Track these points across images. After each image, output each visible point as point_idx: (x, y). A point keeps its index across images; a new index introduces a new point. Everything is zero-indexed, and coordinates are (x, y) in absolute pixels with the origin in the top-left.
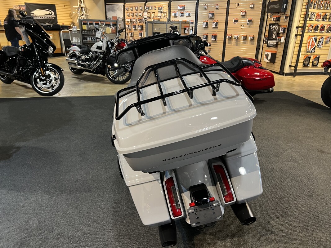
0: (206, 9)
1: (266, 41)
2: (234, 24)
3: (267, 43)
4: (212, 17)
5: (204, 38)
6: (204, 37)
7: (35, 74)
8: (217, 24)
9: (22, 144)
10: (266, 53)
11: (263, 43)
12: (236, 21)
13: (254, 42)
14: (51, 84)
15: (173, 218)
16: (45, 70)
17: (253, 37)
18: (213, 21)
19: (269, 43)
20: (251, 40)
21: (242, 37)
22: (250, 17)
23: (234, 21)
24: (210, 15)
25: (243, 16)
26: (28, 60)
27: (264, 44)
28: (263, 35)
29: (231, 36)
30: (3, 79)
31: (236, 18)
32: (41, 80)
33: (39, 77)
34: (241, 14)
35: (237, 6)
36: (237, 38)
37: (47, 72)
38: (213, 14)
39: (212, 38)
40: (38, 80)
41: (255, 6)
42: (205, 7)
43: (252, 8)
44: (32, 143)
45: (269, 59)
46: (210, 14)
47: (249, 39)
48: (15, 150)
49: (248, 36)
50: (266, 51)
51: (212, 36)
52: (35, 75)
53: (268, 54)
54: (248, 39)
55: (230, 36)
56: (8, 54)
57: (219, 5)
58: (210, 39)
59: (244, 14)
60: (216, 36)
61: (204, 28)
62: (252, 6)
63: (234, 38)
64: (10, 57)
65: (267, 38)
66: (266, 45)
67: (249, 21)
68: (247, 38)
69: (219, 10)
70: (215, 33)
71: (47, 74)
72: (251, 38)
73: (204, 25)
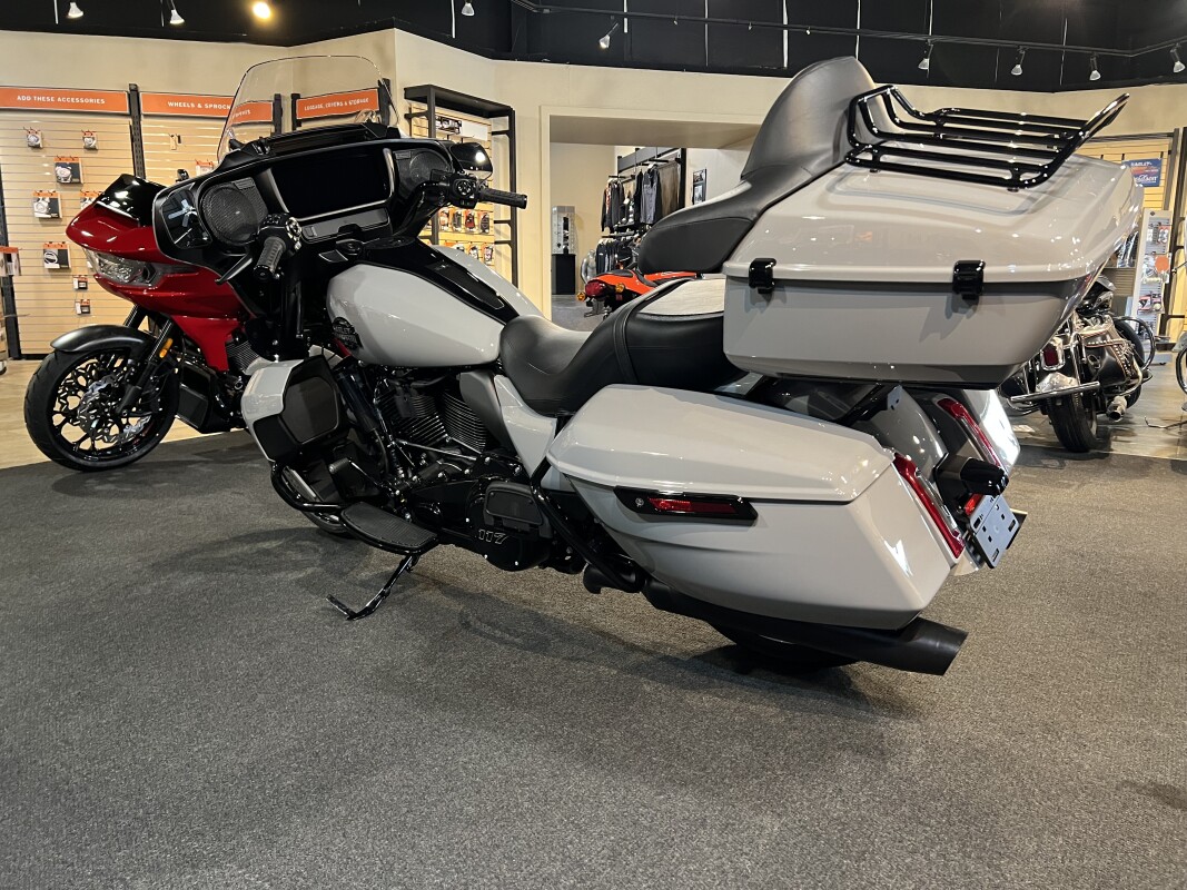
0: (37, 146)
18: (80, 195)
35: (173, 145)
42: (32, 139)
46: (64, 166)
57: (94, 135)
61: (41, 219)
69: (98, 154)
73: (41, 209)
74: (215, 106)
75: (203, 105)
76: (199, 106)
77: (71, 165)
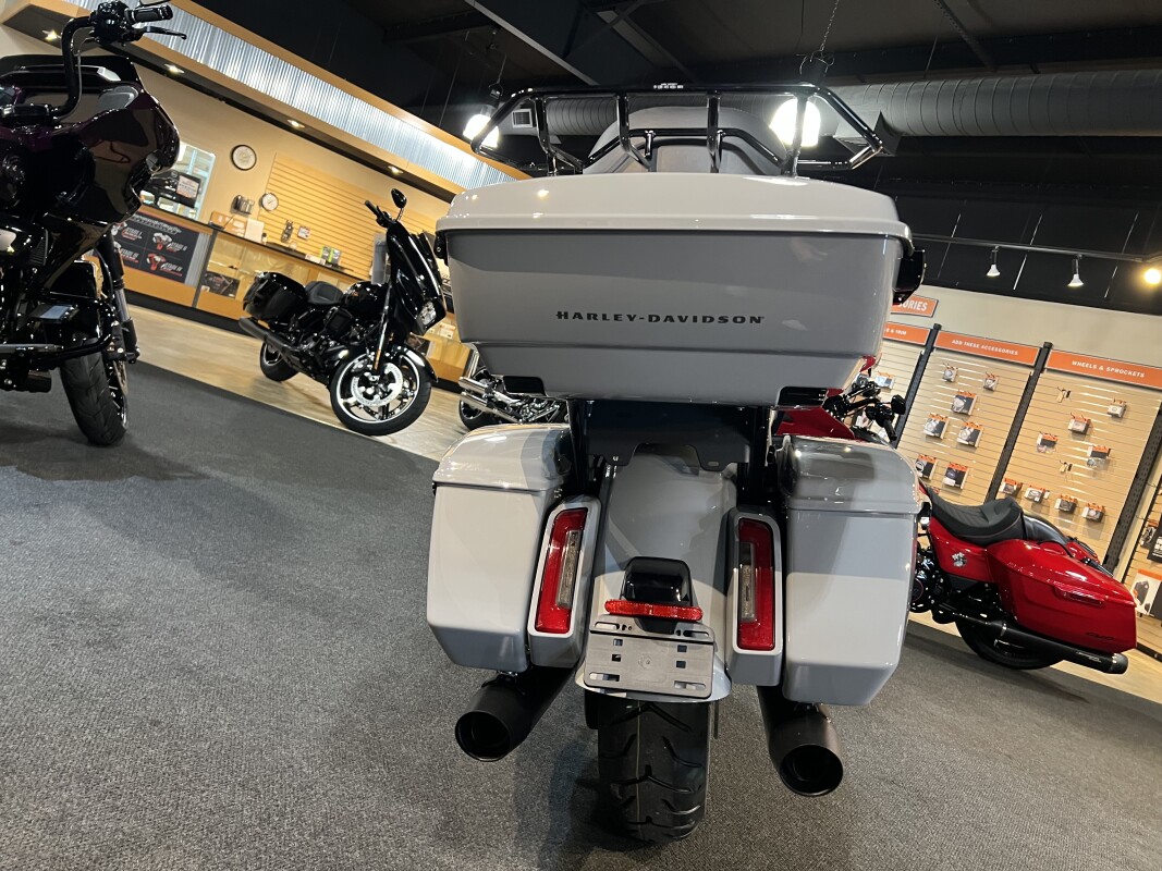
0: (949, 380)
1: (1147, 539)
2: (1039, 451)
3: (1150, 545)
4: (965, 411)
5: (919, 469)
6: (919, 467)
7: (356, 361)
8: (975, 434)
9: (215, 473)
10: (1142, 579)
11: (1137, 542)
12: (1048, 443)
13: (1101, 529)
14: (384, 403)
15: (532, 631)
16: (388, 360)
17: (1102, 515)
18: (965, 424)
19: (1157, 547)
20: (1090, 520)
21: (1059, 501)
22: (1102, 447)
23: (1039, 441)
24: (961, 403)
25: (1075, 432)
26: (354, 324)
27: (1139, 548)
28: (1143, 513)
29: (1019, 489)
30: (267, 363)
31: (1052, 433)
32: (365, 382)
33: (360, 373)
34: (1072, 425)
35: (1060, 397)
36: (1037, 499)
37: (391, 368)
38: (969, 402)
39: (947, 475)
40: (355, 380)
41: (1130, 415)
42: (948, 373)
43: (1115, 416)
44: (245, 482)
45: (1146, 602)
46: (961, 398)
47: (1084, 514)
48: (189, 474)
49: (1079, 505)
50: (1140, 572)
51: (949, 469)
52: (354, 365)
53: (1146, 583)
54: (1079, 513)
55: (1015, 487)
56: (314, 299)
57: (997, 379)
58: (938, 477)
59: (1081, 428)
60: (964, 473)
61: (929, 436)
62: (1118, 411)
63: (1026, 495)
64: (314, 306)
65: (1154, 530)
66: (1148, 551)
67: (1095, 454)
68: (1077, 510)
69: (994, 395)
70: (963, 463)
71: (386, 372)
72: (1093, 513)
73: (930, 428)
74: (1117, 371)
75: (1105, 368)
76: (1101, 368)
77: (967, 399)
